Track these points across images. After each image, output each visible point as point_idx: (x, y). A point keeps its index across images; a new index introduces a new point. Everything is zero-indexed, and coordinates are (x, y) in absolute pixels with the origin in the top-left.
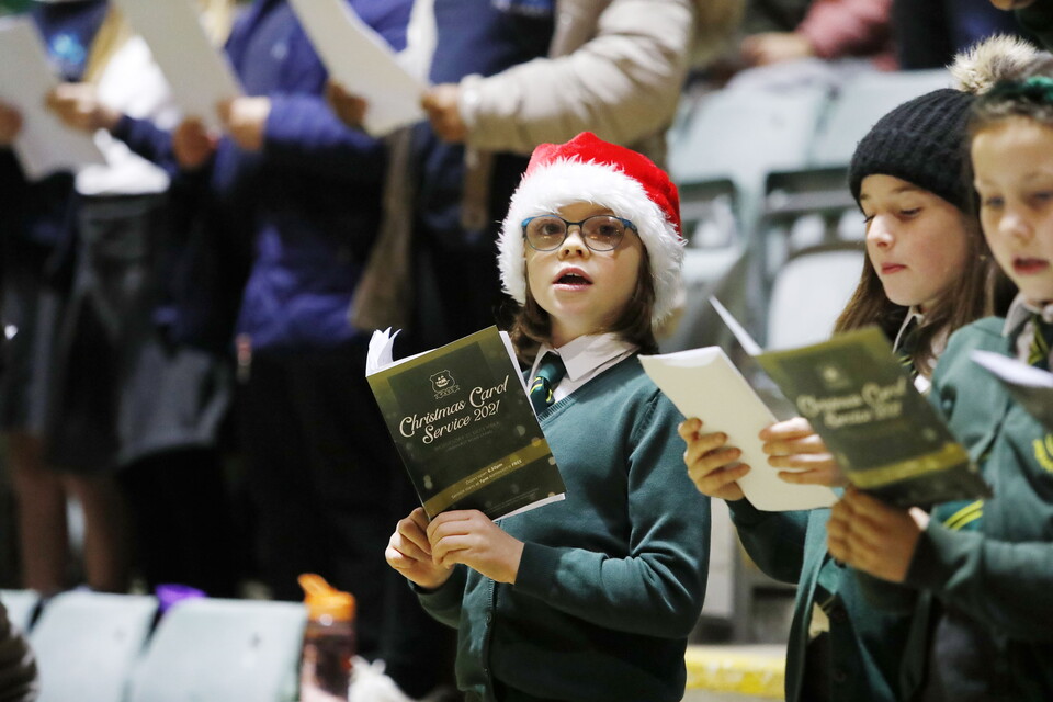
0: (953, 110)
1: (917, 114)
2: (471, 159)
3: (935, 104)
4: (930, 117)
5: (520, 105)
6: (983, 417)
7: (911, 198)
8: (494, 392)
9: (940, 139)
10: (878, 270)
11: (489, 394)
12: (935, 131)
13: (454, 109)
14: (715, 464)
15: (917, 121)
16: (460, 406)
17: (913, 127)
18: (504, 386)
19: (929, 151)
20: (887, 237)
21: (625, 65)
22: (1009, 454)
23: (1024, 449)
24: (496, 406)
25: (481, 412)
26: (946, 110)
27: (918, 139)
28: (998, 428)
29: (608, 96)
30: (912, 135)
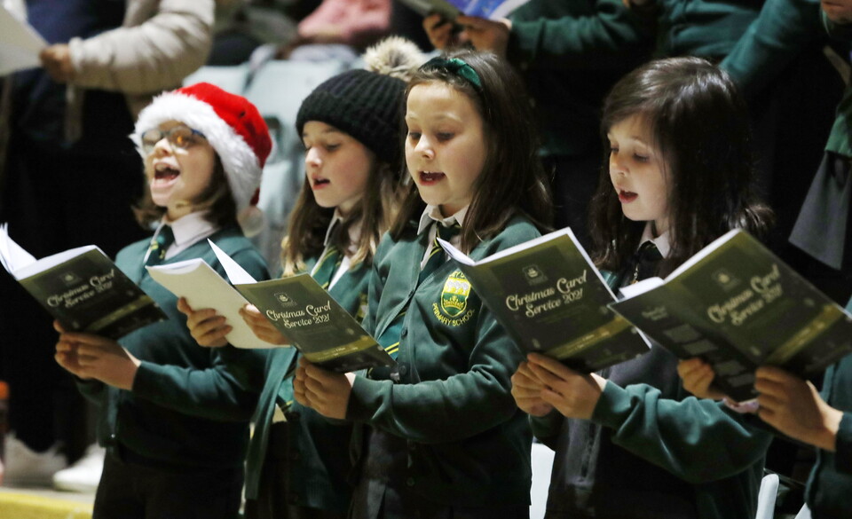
0: (363, 82)
1: (340, 83)
2: (70, 95)
3: (352, 77)
4: (348, 86)
5: (113, 58)
6: (403, 287)
7: (334, 137)
9: (354, 100)
10: (312, 183)
12: (352, 95)
13: (67, 59)
14: (209, 327)
15: (341, 88)
17: (337, 92)
19: (348, 107)
20: (318, 161)
21: (181, 34)
23: (427, 309)
26: (359, 82)
27: (340, 100)
29: (170, 53)
30: (337, 97)
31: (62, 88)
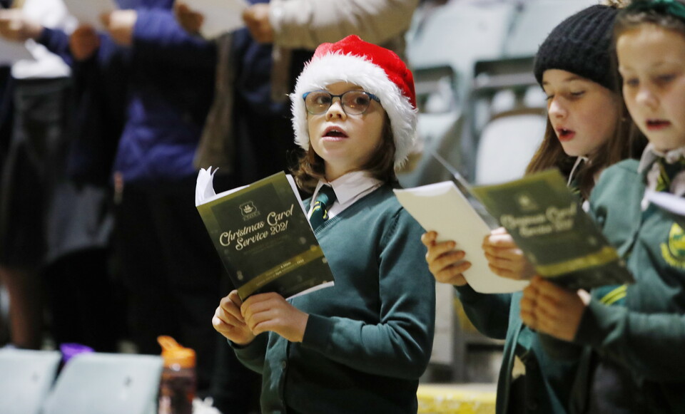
0: (603, 22)
2: (276, 55)
3: (591, 18)
4: (588, 28)
5: (312, 17)
7: (576, 85)
8: (284, 216)
9: (595, 43)
11: (280, 217)
12: (592, 38)
13: (266, 20)
14: (448, 262)
15: (580, 31)
16: (260, 225)
17: (577, 36)
18: (291, 212)
19: (588, 52)
20: (562, 112)
22: (644, 253)
24: (285, 226)
25: (275, 229)
26: (598, 22)
27: (580, 45)
28: (636, 236)
30: (576, 42)
31: (267, 49)
